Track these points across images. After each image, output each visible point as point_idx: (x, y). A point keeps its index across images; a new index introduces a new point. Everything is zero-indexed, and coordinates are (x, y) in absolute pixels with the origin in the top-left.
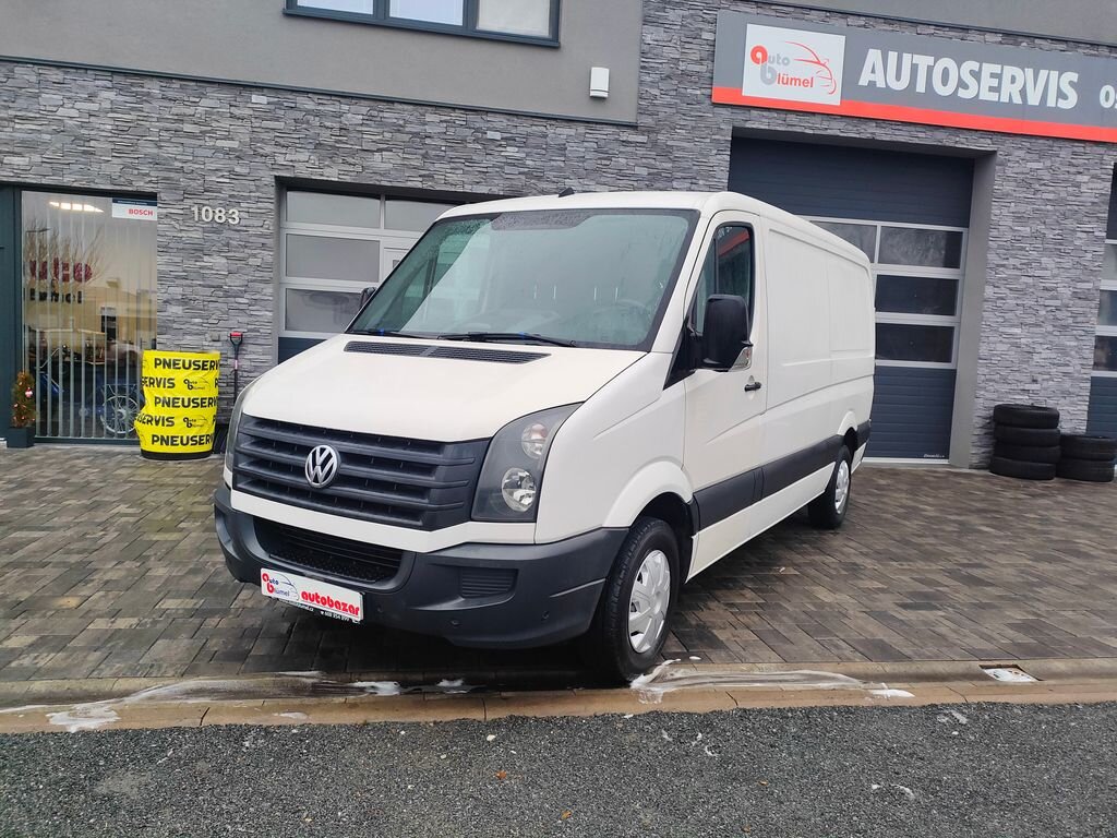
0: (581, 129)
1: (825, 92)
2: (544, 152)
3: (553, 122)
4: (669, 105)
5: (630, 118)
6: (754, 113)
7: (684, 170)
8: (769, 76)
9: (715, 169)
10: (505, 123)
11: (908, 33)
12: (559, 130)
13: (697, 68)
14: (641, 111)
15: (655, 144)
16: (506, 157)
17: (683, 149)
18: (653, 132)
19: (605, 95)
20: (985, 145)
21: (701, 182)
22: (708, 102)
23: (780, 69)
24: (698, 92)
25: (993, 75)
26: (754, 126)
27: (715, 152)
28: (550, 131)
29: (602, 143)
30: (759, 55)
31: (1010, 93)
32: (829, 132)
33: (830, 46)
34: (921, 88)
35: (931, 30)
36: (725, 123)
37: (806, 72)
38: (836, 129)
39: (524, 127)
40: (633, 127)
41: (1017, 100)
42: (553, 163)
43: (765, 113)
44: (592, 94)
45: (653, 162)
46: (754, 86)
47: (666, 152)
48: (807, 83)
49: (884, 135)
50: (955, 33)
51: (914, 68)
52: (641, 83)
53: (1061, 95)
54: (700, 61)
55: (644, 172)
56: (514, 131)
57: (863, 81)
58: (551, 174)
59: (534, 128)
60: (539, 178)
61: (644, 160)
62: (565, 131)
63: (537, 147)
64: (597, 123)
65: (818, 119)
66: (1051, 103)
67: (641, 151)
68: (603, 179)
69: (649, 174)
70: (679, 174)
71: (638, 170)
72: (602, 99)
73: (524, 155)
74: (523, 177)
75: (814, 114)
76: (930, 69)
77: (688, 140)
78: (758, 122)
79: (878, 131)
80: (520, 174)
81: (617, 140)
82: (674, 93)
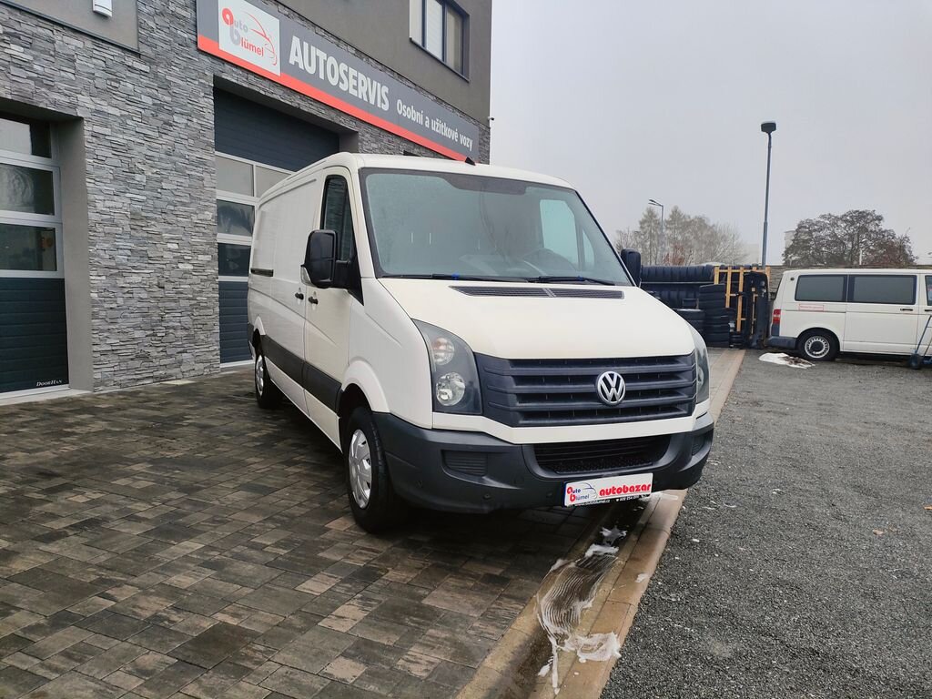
0: (89, 44)
1: (269, 63)
2: (52, 59)
3: (59, 29)
4: (165, 41)
5: (132, 45)
6: (228, 67)
7: (182, 106)
8: (236, 37)
9: (205, 110)
10: (7, 16)
11: (311, 31)
12: (66, 39)
13: (183, 13)
14: (140, 39)
15: (156, 75)
16: (11, 55)
17: (179, 86)
18: (154, 63)
19: (110, 14)
20: (351, 126)
21: (195, 120)
22: (193, 46)
23: (242, 33)
24: (186, 36)
25: (354, 77)
26: (229, 78)
27: (203, 94)
28: (58, 37)
29: (109, 63)
30: (228, 17)
31: (361, 93)
32: (274, 96)
33: (270, 23)
34: (322, 76)
35: (322, 33)
36: (208, 69)
37: (259, 42)
38: (278, 95)
39: (29, 26)
40: (137, 54)
41: (365, 99)
42: (63, 73)
43: (234, 69)
44: (96, 9)
45: (155, 92)
46: (227, 44)
47: (166, 86)
48: (260, 51)
49: (305, 107)
50: (335, 39)
51: (317, 58)
52: (139, 11)
53: (383, 101)
54: (185, 7)
55: (149, 101)
56: (17, 27)
57: (292, 61)
58: (63, 86)
59: (40, 30)
60: (50, 87)
61: (148, 90)
62: (75, 43)
63: (43, 52)
64: (103, 41)
65: (266, 83)
66: (379, 106)
67: (145, 81)
68: (114, 102)
69: (154, 104)
70: (178, 110)
71: (145, 99)
72: (103, 16)
73: (31, 58)
74: (32, 83)
75: (264, 78)
76: (325, 62)
77: (182, 79)
78: (231, 76)
79: (302, 103)
80: (28, 78)
81: (122, 63)
82: (167, 30)
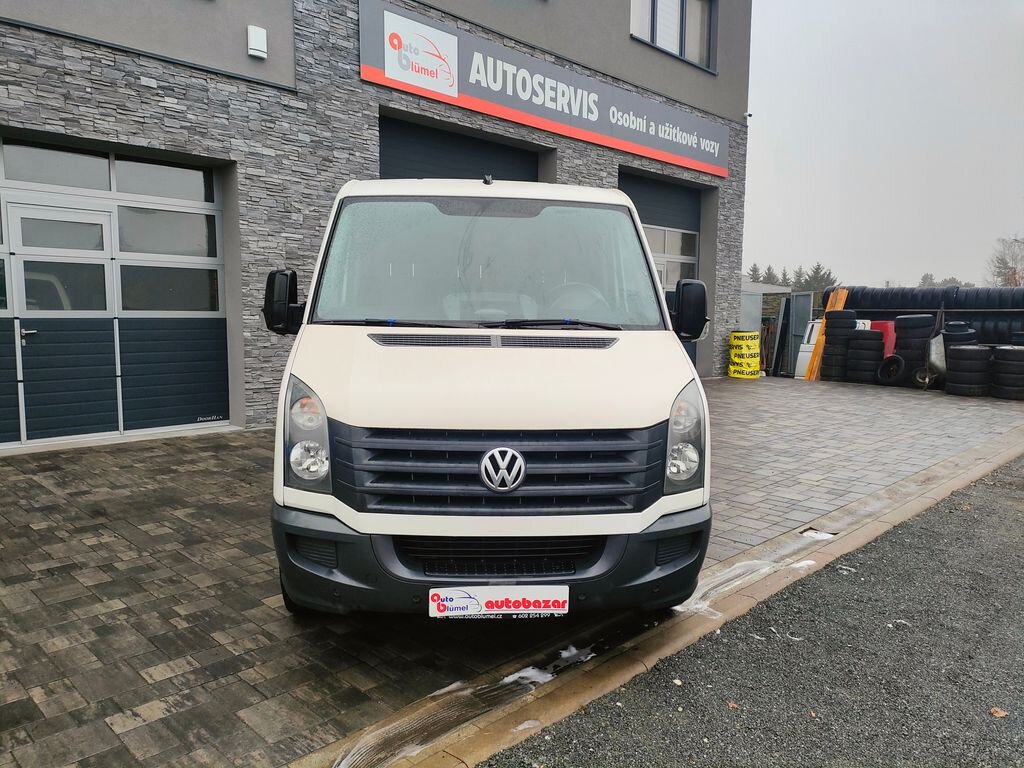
0: (243, 88)
1: (445, 85)
2: (205, 107)
3: (213, 76)
4: (324, 76)
5: (289, 83)
6: (396, 94)
7: (343, 141)
8: (404, 62)
9: (368, 142)
10: (161, 70)
11: (498, 43)
12: (220, 86)
13: (345, 44)
14: (298, 77)
15: (314, 112)
16: (165, 108)
17: (340, 120)
18: (312, 100)
19: (265, 56)
20: (549, 143)
21: (357, 154)
22: (356, 77)
23: (413, 58)
24: (348, 67)
25: (552, 89)
26: (396, 107)
27: (366, 126)
28: (211, 85)
29: (264, 104)
30: (395, 42)
31: (562, 102)
32: (451, 120)
33: (447, 43)
34: (510, 92)
35: (512, 44)
36: (373, 100)
37: (432, 64)
38: (455, 118)
39: (182, 78)
40: (294, 92)
41: (567, 111)
42: (216, 120)
43: (403, 96)
44: (251, 52)
45: (314, 129)
46: (394, 71)
47: (325, 121)
48: (433, 74)
49: (489, 127)
50: (527, 49)
51: (505, 73)
52: (297, 49)
53: (590, 110)
54: (347, 38)
55: (307, 138)
56: (171, 80)
57: (472, 80)
58: (215, 132)
59: (194, 80)
60: (203, 135)
61: (306, 127)
62: (228, 88)
63: (198, 100)
64: (258, 83)
65: (440, 107)
66: (585, 116)
67: (302, 118)
68: (269, 142)
69: (312, 141)
70: (339, 145)
71: (301, 136)
72: (260, 59)
73: (184, 108)
74: (185, 132)
75: (439, 102)
76: (515, 76)
77: (343, 112)
78: (399, 104)
79: (484, 124)
80: (182, 127)
81: (278, 103)
82: (327, 65)
